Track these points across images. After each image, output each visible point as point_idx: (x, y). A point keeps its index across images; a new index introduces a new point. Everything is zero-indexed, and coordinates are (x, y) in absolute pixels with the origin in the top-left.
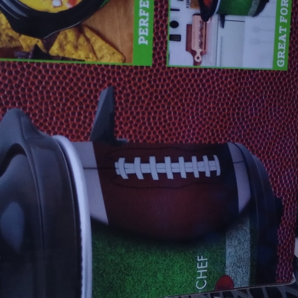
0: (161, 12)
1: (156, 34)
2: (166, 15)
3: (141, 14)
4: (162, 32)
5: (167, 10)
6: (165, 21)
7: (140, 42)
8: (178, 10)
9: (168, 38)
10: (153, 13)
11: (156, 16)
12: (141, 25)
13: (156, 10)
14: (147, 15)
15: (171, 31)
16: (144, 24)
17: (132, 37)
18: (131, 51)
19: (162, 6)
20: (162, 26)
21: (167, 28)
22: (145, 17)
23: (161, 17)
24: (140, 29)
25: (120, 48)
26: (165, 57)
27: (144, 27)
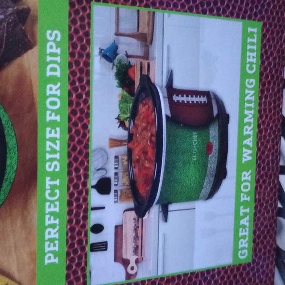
0: (77, 214)
1: (71, 247)
2: (86, 218)
3: (47, 223)
4: (80, 242)
5: (86, 211)
6: (84, 226)
7: (47, 262)
8: (103, 208)
9: (88, 248)
10: (66, 218)
11: (70, 221)
12: (47, 237)
13: (70, 213)
14: (57, 221)
15: (93, 238)
16: (52, 236)
17: (35, 257)
18: (33, 276)
19: (79, 207)
20: (79, 233)
21: (86, 235)
22: (53, 226)
23: (78, 222)
24: (47, 243)
25: (16, 275)
26: (85, 276)
27: (52, 240)
